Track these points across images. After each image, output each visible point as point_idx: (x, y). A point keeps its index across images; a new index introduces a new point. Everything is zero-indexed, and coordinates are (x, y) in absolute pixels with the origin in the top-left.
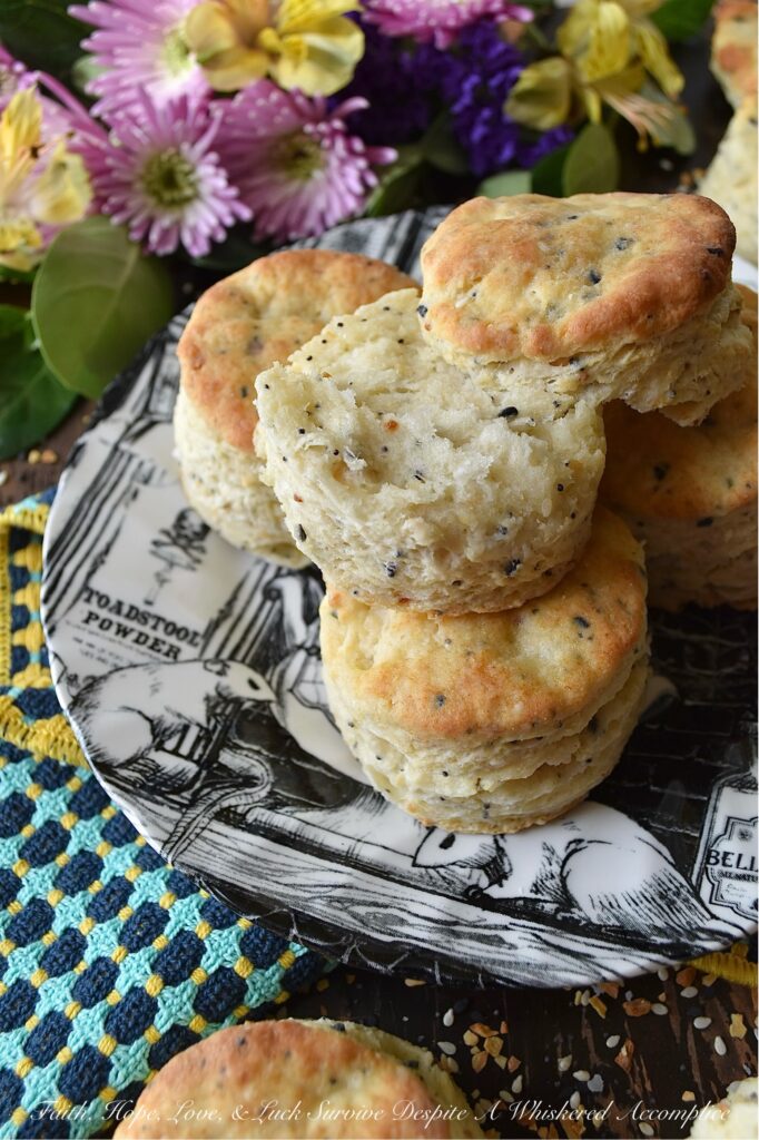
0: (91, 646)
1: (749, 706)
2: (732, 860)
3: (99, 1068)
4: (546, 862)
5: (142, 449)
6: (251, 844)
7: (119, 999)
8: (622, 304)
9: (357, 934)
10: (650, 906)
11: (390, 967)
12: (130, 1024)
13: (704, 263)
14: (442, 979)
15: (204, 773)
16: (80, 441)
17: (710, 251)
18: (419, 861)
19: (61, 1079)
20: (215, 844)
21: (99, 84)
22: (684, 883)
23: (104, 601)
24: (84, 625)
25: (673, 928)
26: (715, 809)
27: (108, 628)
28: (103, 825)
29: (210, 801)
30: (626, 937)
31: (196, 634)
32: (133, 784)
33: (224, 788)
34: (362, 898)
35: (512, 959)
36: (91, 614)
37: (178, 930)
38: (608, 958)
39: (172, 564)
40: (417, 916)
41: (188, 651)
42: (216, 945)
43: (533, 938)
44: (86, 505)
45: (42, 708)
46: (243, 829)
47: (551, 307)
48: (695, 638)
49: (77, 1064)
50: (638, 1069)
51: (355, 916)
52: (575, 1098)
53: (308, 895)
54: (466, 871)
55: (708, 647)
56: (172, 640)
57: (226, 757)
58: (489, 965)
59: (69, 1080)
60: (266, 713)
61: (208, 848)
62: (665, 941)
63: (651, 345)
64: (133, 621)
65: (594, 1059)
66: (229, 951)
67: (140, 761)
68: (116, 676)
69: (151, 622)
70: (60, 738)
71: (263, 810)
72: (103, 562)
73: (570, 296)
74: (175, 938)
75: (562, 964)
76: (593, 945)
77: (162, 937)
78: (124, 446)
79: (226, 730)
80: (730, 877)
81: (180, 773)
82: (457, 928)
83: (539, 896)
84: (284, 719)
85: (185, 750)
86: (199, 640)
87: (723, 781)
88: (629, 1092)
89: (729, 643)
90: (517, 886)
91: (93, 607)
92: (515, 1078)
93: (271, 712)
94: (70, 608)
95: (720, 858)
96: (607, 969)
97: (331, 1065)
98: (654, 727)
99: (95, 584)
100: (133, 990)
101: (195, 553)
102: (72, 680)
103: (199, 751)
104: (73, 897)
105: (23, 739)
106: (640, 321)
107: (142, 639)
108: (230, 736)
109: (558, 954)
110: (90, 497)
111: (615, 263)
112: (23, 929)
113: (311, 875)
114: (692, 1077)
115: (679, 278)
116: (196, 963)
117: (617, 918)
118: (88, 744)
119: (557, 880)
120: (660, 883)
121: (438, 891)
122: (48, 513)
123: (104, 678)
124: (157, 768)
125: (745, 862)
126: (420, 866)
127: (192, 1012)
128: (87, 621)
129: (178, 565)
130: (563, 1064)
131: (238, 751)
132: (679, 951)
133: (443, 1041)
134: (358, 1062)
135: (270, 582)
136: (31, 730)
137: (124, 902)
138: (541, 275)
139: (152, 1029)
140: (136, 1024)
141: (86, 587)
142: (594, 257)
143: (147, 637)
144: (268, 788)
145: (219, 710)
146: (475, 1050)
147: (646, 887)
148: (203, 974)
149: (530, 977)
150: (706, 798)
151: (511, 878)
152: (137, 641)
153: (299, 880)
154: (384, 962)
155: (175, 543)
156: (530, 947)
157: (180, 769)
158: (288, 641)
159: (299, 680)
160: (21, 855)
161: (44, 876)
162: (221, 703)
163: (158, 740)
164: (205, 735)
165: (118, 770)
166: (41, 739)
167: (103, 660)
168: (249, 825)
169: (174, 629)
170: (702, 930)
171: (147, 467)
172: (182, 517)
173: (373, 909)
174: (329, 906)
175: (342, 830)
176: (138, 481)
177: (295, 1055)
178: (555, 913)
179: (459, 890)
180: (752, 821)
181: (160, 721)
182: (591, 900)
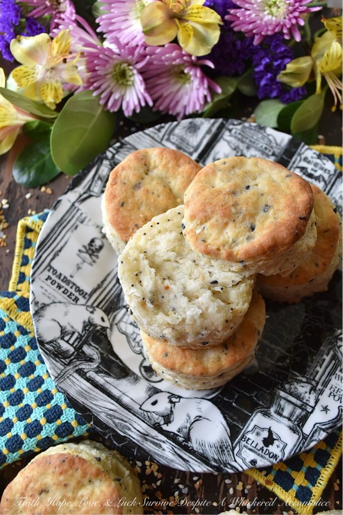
0: (46, 291)
1: (281, 382)
2: (250, 442)
3: (19, 443)
4: (186, 422)
5: (83, 207)
6: (86, 386)
7: (31, 422)
9: (113, 429)
10: (215, 450)
11: (120, 445)
12: (32, 432)
14: (136, 454)
15: (76, 353)
16: (60, 198)
18: (142, 408)
19: (6, 443)
20: (73, 382)
21: (102, 20)
22: (230, 445)
23: (55, 272)
24: (45, 281)
25: (220, 460)
27: (54, 284)
29: (75, 365)
30: (203, 458)
31: (86, 293)
32: (50, 351)
33: (80, 361)
34: (118, 416)
35: (162, 454)
36: (49, 276)
37: (55, 404)
38: (194, 464)
39: (84, 261)
40: (135, 428)
41: (82, 301)
42: (67, 413)
43: (172, 449)
44: (56, 228)
45: (25, 307)
46: (85, 379)
47: (234, 241)
48: (273, 346)
49: (13, 440)
50: (201, 490)
51: (114, 422)
52: (177, 493)
53: (100, 410)
54: (157, 417)
55: (276, 351)
56: (77, 294)
57: (86, 349)
58: (154, 454)
59: (9, 444)
60: (104, 333)
61: (70, 383)
64: (63, 283)
65: (188, 482)
66: (71, 417)
67: (54, 343)
69: (71, 285)
70: (29, 321)
71: (93, 373)
72: (58, 255)
74: (54, 406)
75: (178, 462)
76: (191, 458)
77: (49, 404)
78: (76, 204)
79: (88, 337)
80: (247, 448)
81: (67, 351)
82: (147, 437)
83: (179, 434)
84: (110, 337)
85: (71, 342)
86: (87, 296)
87: (259, 410)
88: (195, 496)
91: (50, 274)
92: (159, 480)
93: (106, 333)
94: (42, 272)
95: (246, 439)
97: (90, 476)
98: (244, 378)
99: (53, 264)
100: (36, 420)
101: (94, 258)
102: (36, 303)
103: (76, 343)
104: (23, 378)
105: (16, 318)
106: (268, 253)
107: (66, 292)
108: (89, 340)
109: (178, 457)
110: (59, 225)
112: (4, 385)
113: (104, 403)
114: (219, 498)
116: (59, 418)
117: (203, 450)
118: (37, 332)
119: (187, 430)
120: (222, 442)
121: (146, 422)
122: (42, 225)
123: (48, 305)
124: (60, 347)
125: (254, 445)
126: (142, 410)
127: (54, 434)
128: (47, 280)
130: (176, 481)
131: (90, 347)
132: (219, 469)
133: (138, 461)
134: (100, 477)
136: (19, 315)
137: (40, 386)
139: (39, 436)
140: (35, 433)
141: (49, 265)
143: (68, 291)
144: (97, 364)
145: (87, 328)
146: (148, 467)
147: (217, 442)
148: (60, 422)
149: (166, 463)
150: (250, 415)
151: (172, 424)
152: (63, 292)
153: (99, 403)
154: (119, 443)
155: (87, 252)
156: (170, 452)
157: (68, 349)
158: (121, 303)
159: (120, 321)
160: (8, 357)
161: (15, 367)
163: (62, 335)
164: (80, 337)
165: (45, 345)
166: (22, 320)
167: (49, 298)
168: (87, 378)
169: (79, 290)
170: (229, 464)
171: (83, 216)
172: (93, 241)
173: (121, 422)
174: (106, 416)
175: (119, 388)
176: (79, 221)
177: (79, 470)
178: (182, 442)
179: (152, 423)
180: (263, 429)
181: (65, 328)
182: (197, 441)
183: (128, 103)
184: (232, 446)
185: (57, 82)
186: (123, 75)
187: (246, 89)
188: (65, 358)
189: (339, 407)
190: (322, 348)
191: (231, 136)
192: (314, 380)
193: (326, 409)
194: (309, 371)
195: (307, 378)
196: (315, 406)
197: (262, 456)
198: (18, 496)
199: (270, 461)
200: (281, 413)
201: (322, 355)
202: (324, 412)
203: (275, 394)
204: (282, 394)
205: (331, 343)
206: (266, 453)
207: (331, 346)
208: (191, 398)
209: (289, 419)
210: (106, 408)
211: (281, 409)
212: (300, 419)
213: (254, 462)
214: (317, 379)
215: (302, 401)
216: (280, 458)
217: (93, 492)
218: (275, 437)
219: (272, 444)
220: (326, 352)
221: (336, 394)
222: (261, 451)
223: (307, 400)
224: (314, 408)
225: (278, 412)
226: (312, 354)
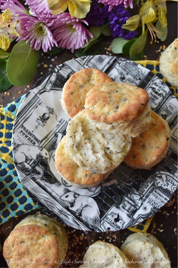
0: (20, 138)
1: (127, 193)
4: (80, 206)
5: (41, 97)
6: (36, 186)
9: (46, 207)
11: (49, 215)
15: (32, 170)
20: (30, 183)
22: (100, 219)
23: (25, 129)
24: (20, 133)
25: (94, 226)
26: (111, 209)
27: (24, 135)
28: (13, 171)
29: (31, 175)
30: (86, 224)
31: (39, 141)
33: (34, 173)
34: (50, 201)
35: (68, 221)
36: (22, 131)
39: (39, 124)
40: (57, 208)
41: (37, 144)
43: (73, 219)
48: (126, 175)
51: (47, 204)
53: (41, 198)
54: (67, 203)
55: (127, 178)
56: (35, 141)
57: (37, 168)
58: (64, 220)
60: (46, 161)
61: (28, 184)
64: (28, 134)
67: (22, 164)
68: (23, 145)
69: (32, 136)
71: (40, 180)
72: (27, 120)
75: (75, 225)
76: (81, 224)
78: (38, 95)
79: (38, 162)
80: (107, 222)
81: (28, 168)
82: (62, 212)
83: (77, 212)
84: (49, 163)
87: (115, 205)
91: (22, 129)
93: (47, 161)
94: (18, 129)
95: (107, 218)
96: (81, 228)
98: (110, 188)
99: (24, 125)
101: (44, 123)
102: (15, 144)
103: (33, 165)
107: (29, 139)
109: (75, 223)
110: (28, 105)
113: (43, 194)
118: (14, 158)
119: (81, 211)
120: (96, 218)
121: (62, 205)
124: (25, 166)
125: (110, 221)
126: (61, 199)
129: (40, 125)
131: (39, 167)
132: (93, 230)
135: (56, 133)
141: (22, 125)
143: (30, 139)
144: (42, 176)
145: (38, 158)
147: (93, 218)
149: (69, 225)
150: (110, 207)
152: (28, 139)
153: (41, 194)
154: (49, 214)
155: (41, 120)
156: (71, 220)
157: (28, 167)
158: (55, 147)
162: (39, 156)
165: (18, 164)
167: (21, 142)
168: (36, 182)
169: (36, 139)
171: (41, 101)
172: (44, 114)
173: (51, 204)
174: (44, 201)
175: (51, 188)
176: (38, 104)
178: (78, 216)
179: (65, 206)
180: (115, 214)
181: (28, 157)
182: (84, 216)
188: (27, 172)
189: (152, 208)
190: (148, 179)
191: (119, 66)
192: (142, 194)
193: (145, 208)
194: (141, 190)
195: (139, 193)
196: (141, 206)
197: (113, 226)
199: (116, 229)
201: (148, 183)
202: (144, 210)
203: (123, 198)
204: (126, 199)
205: (153, 178)
206: (115, 225)
207: (152, 179)
208: (84, 196)
209: (128, 211)
210: (44, 197)
211: (125, 206)
212: (133, 211)
213: (109, 229)
214: (144, 194)
215: (135, 203)
216: (121, 228)
218: (120, 218)
219: (118, 221)
220: (150, 181)
221: (151, 202)
222: (113, 224)
223: (137, 203)
224: (140, 207)
225: (123, 207)
226: (143, 182)
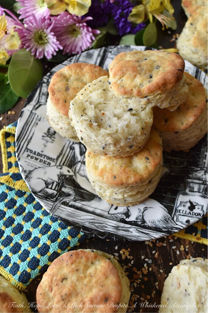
0: (29, 163)
1: (186, 175)
2: (181, 211)
3: (37, 262)
4: (139, 213)
5: (38, 112)
6: (71, 210)
7: (41, 246)
8: (157, 84)
9: (96, 230)
10: (162, 222)
11: (104, 237)
12: (44, 252)
13: (177, 73)
14: (116, 240)
15: (58, 193)
16: (22, 110)
17: (179, 70)
18: (110, 213)
19: (28, 264)
20: (62, 210)
21: (21, 11)
22: (170, 217)
23: (31, 151)
24: (27, 158)
25: (167, 227)
26: (178, 200)
27: (33, 158)
28: (34, 205)
29: (60, 200)
30: (157, 229)
31: (54, 159)
32: (42, 196)
33: (63, 197)
34: (97, 222)
35: (131, 235)
36: (28, 155)
37: (54, 230)
38: (153, 234)
39: (47, 142)
40: (110, 226)
41: (53, 164)
42: (63, 233)
43: (136, 230)
44: (25, 127)
45: (17, 178)
46: (68, 207)
47: (141, 84)
48: (174, 158)
49: (32, 261)
50: (159, 258)
51: (95, 226)
52: (145, 265)
53: (84, 221)
54: (121, 215)
55: (177, 160)
56: (48, 161)
57: (63, 189)
58: (126, 236)
59: (30, 265)
60: (72, 178)
61: (60, 211)
62: (166, 230)
63: (164, 93)
64: (38, 156)
65: (150, 256)
66: (66, 234)
67: (43, 191)
68: (36, 170)
69: (43, 156)
70: (22, 185)
71: (73, 202)
72: (30, 142)
73: (145, 82)
74: (53, 232)
75: (143, 236)
76: (150, 231)
77: (50, 232)
78: (33, 111)
79: (63, 183)
80: (181, 215)
81: (52, 194)
82: (119, 228)
83: (137, 220)
84: (76, 180)
85: (53, 188)
86: (55, 161)
87: (179, 193)
88: (158, 263)
89: (182, 160)
90: (132, 218)
91: (29, 153)
92: (132, 261)
93: (73, 178)
94: (23, 153)
95: (178, 211)
96: (153, 237)
97: (91, 259)
98: (164, 180)
99: (29, 147)
100: (44, 244)
101: (53, 139)
102: (25, 171)
103: (57, 188)
104: (28, 223)
105: (14, 186)
106: (162, 88)
107: (41, 161)
109: (142, 233)
110: (26, 125)
111: (156, 73)
112: (16, 230)
113: (85, 217)
114: (172, 259)
115: (171, 78)
116: (58, 237)
117: (155, 225)
118: (30, 187)
119: (141, 217)
120: (165, 217)
121: (114, 220)
122: (15, 129)
123: (33, 171)
124: (47, 192)
125: (184, 212)
126: (110, 214)
127: (58, 248)
128: (27, 157)
129: (49, 142)
130: (143, 257)
131: (66, 188)
132: (169, 232)
133: (115, 253)
134: (97, 259)
135: (71, 145)
136: (15, 184)
137: (40, 224)
138: (138, 76)
139: (49, 253)
140: (45, 252)
141: (26, 148)
142: (151, 71)
143: (42, 160)
144: (74, 196)
145: (61, 178)
146: (123, 255)
147: (162, 218)
148: (60, 240)
149: (135, 239)
150: (175, 197)
151: (131, 216)
152: (40, 161)
153: (82, 218)
154: (103, 236)
155: (48, 136)
156: (135, 232)
158: (76, 160)
159: (79, 170)
160: (14, 213)
161: (20, 218)
162: (61, 176)
163: (47, 186)
164: (58, 184)
165: (38, 193)
166: (18, 186)
167: (32, 166)
168: (70, 205)
169: (49, 158)
170: (174, 228)
171: (39, 117)
172: (49, 129)
173: (99, 224)
174: (89, 224)
175: (92, 206)
176: (38, 120)
177: (83, 258)
178: (141, 224)
179: (119, 219)
180: (186, 202)
181: (47, 181)
182: (149, 221)
183: (48, 52)
184: (172, 217)
185: (3, 50)
186: (41, 38)
187: (113, 32)
188: (52, 198)
190: (202, 149)
191: (112, 55)
192: (204, 167)
194: (200, 164)
195: (200, 168)
197: (191, 217)
198: (47, 289)
199: (197, 218)
200: (193, 190)
201: (204, 153)
203: (185, 182)
204: (189, 180)
205: (206, 145)
206: (193, 214)
209: (199, 192)
210: (88, 219)
211: (192, 189)
212: (205, 190)
213: (188, 221)
214: (206, 166)
215: (202, 180)
216: (202, 214)
217: (96, 269)
218: (194, 204)
219: (194, 208)
220: (205, 150)
222: (190, 214)
223: (205, 179)
225: (191, 190)
226: (198, 155)
